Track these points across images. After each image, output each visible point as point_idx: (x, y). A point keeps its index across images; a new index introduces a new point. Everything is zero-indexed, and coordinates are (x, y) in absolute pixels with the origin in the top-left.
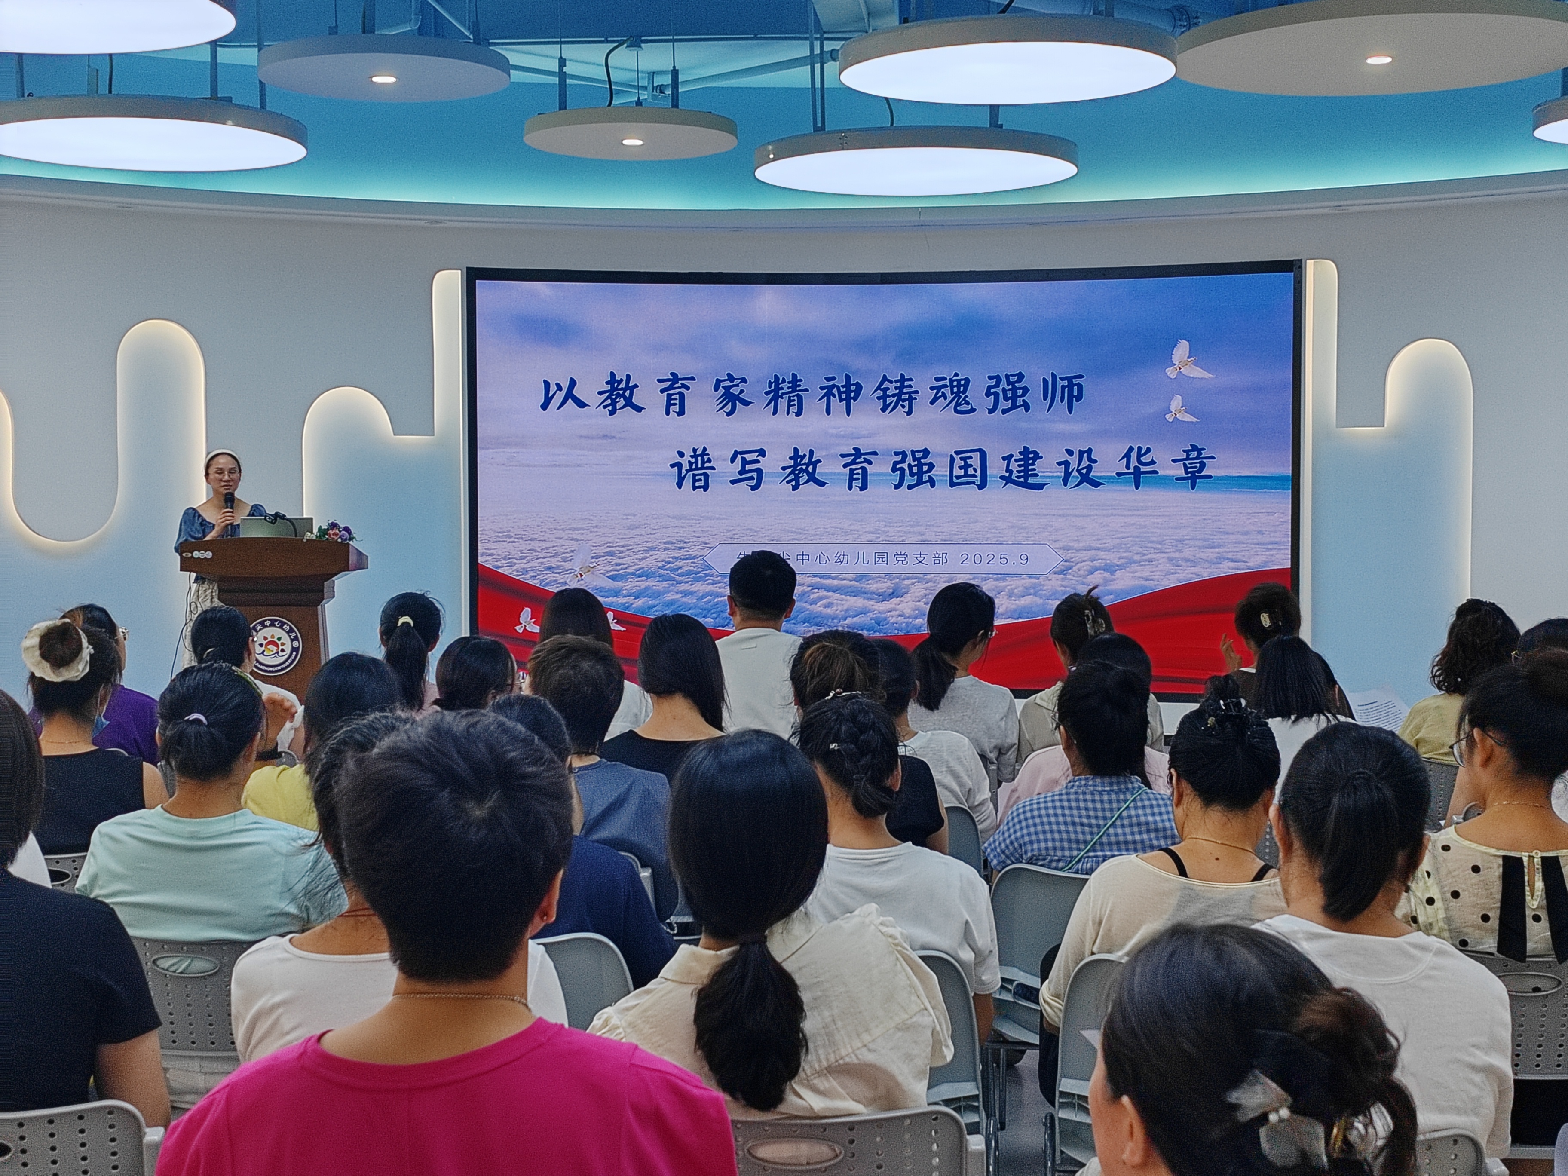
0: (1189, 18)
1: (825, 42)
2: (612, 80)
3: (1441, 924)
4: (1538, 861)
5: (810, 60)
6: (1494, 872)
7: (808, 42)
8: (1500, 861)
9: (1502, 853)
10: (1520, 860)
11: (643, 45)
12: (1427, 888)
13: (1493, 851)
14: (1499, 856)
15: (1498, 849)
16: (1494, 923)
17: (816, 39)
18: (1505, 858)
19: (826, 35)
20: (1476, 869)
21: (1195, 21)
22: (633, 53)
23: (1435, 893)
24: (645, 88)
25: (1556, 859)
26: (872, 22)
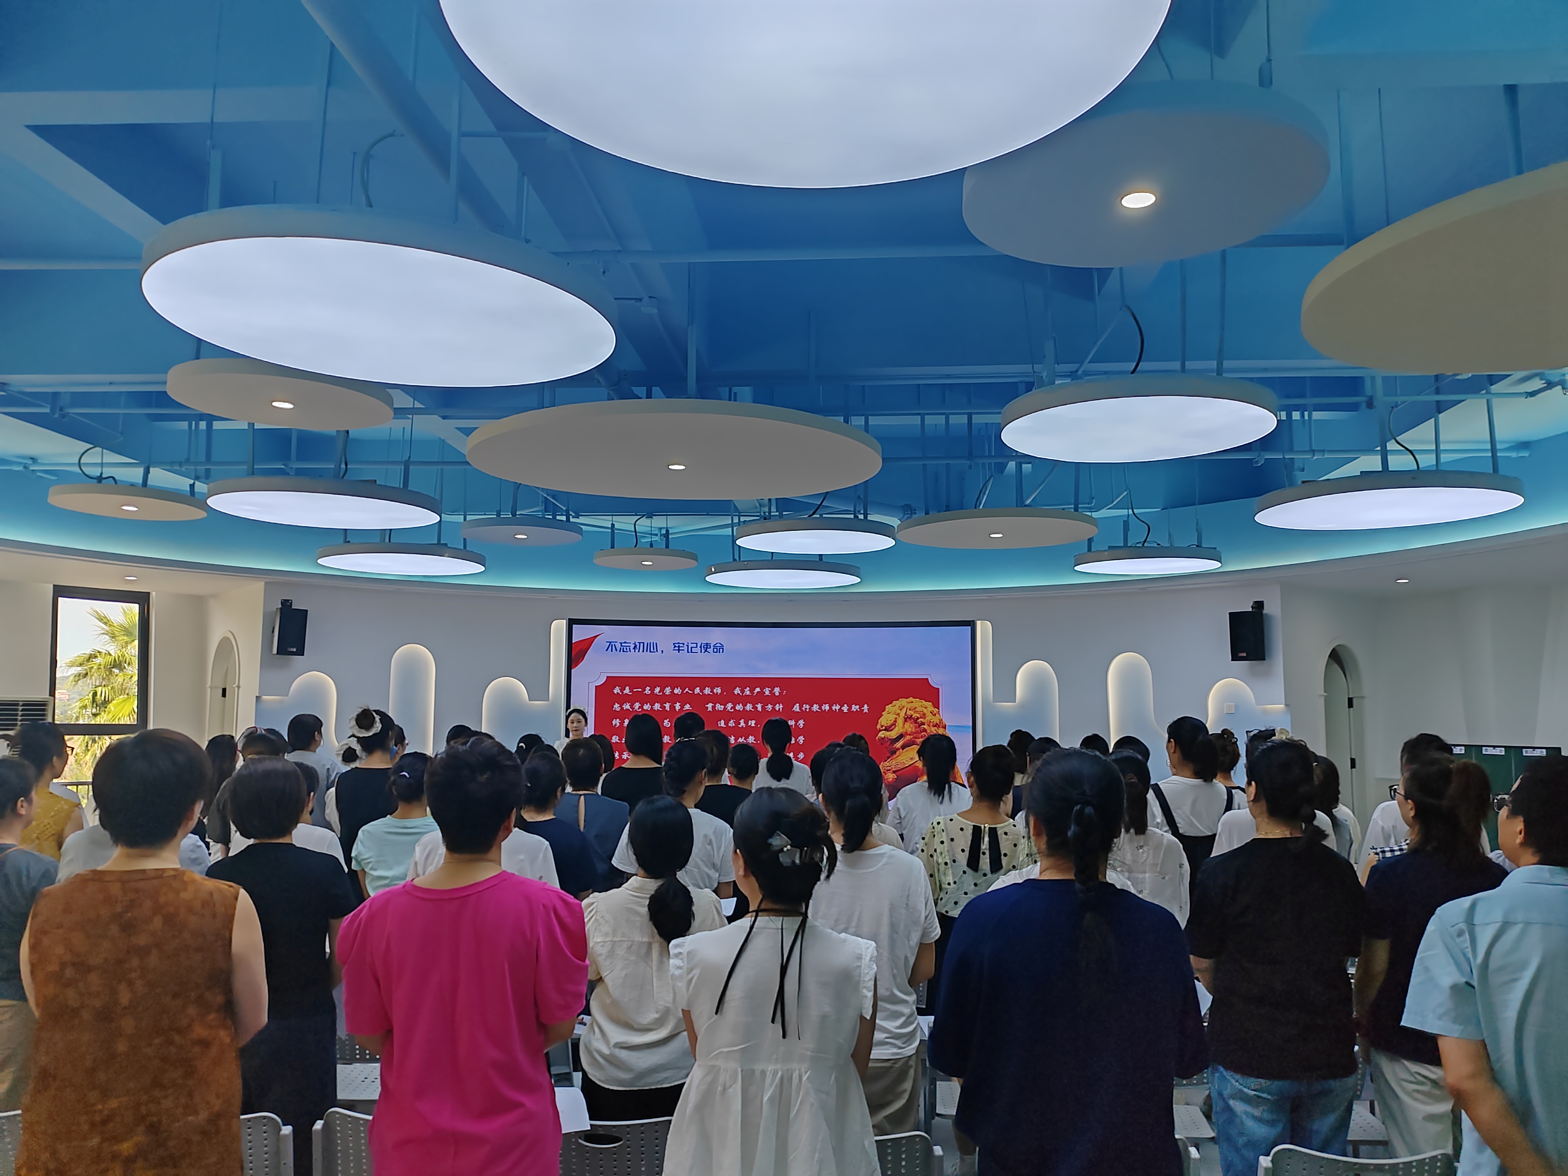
0: (911, 510)
1: (741, 517)
2: (637, 530)
3: (946, 853)
4: (987, 829)
5: (732, 525)
6: (969, 832)
7: (730, 517)
8: (972, 827)
9: (973, 824)
10: (980, 827)
11: (654, 517)
12: (942, 837)
13: (969, 823)
14: (971, 825)
15: (972, 822)
16: (967, 853)
17: (736, 515)
18: (974, 826)
19: (741, 514)
20: (962, 829)
21: (914, 512)
22: (649, 520)
23: (944, 839)
24: (656, 535)
25: (995, 828)
26: (762, 509)
